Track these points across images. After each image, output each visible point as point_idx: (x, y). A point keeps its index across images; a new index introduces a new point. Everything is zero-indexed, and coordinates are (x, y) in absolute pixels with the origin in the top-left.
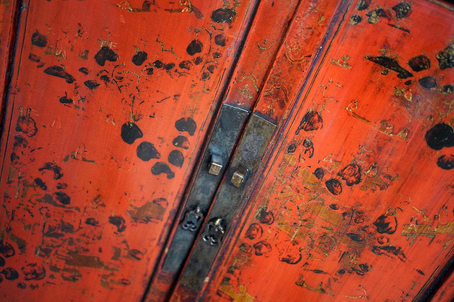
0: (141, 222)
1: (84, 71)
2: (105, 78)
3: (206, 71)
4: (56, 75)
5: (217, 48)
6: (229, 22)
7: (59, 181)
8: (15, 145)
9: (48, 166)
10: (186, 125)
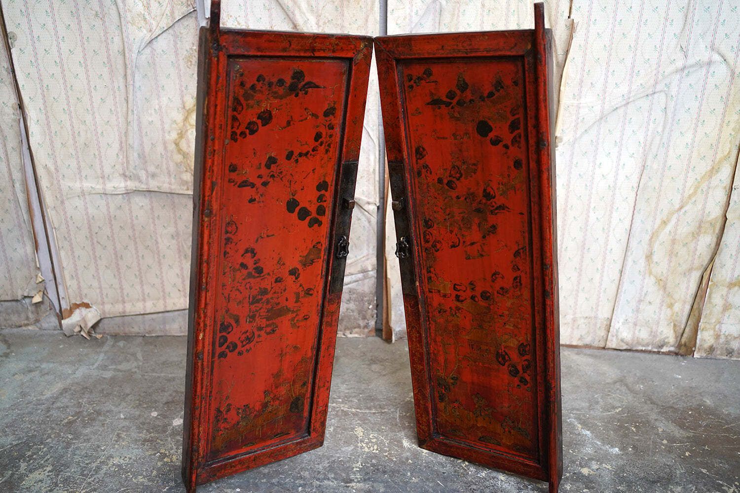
0: (308, 266)
1: (260, 177)
2: (273, 176)
3: (327, 148)
4: (245, 186)
5: (330, 132)
6: (333, 114)
7: (255, 258)
8: (226, 244)
9: (247, 251)
10: (322, 186)
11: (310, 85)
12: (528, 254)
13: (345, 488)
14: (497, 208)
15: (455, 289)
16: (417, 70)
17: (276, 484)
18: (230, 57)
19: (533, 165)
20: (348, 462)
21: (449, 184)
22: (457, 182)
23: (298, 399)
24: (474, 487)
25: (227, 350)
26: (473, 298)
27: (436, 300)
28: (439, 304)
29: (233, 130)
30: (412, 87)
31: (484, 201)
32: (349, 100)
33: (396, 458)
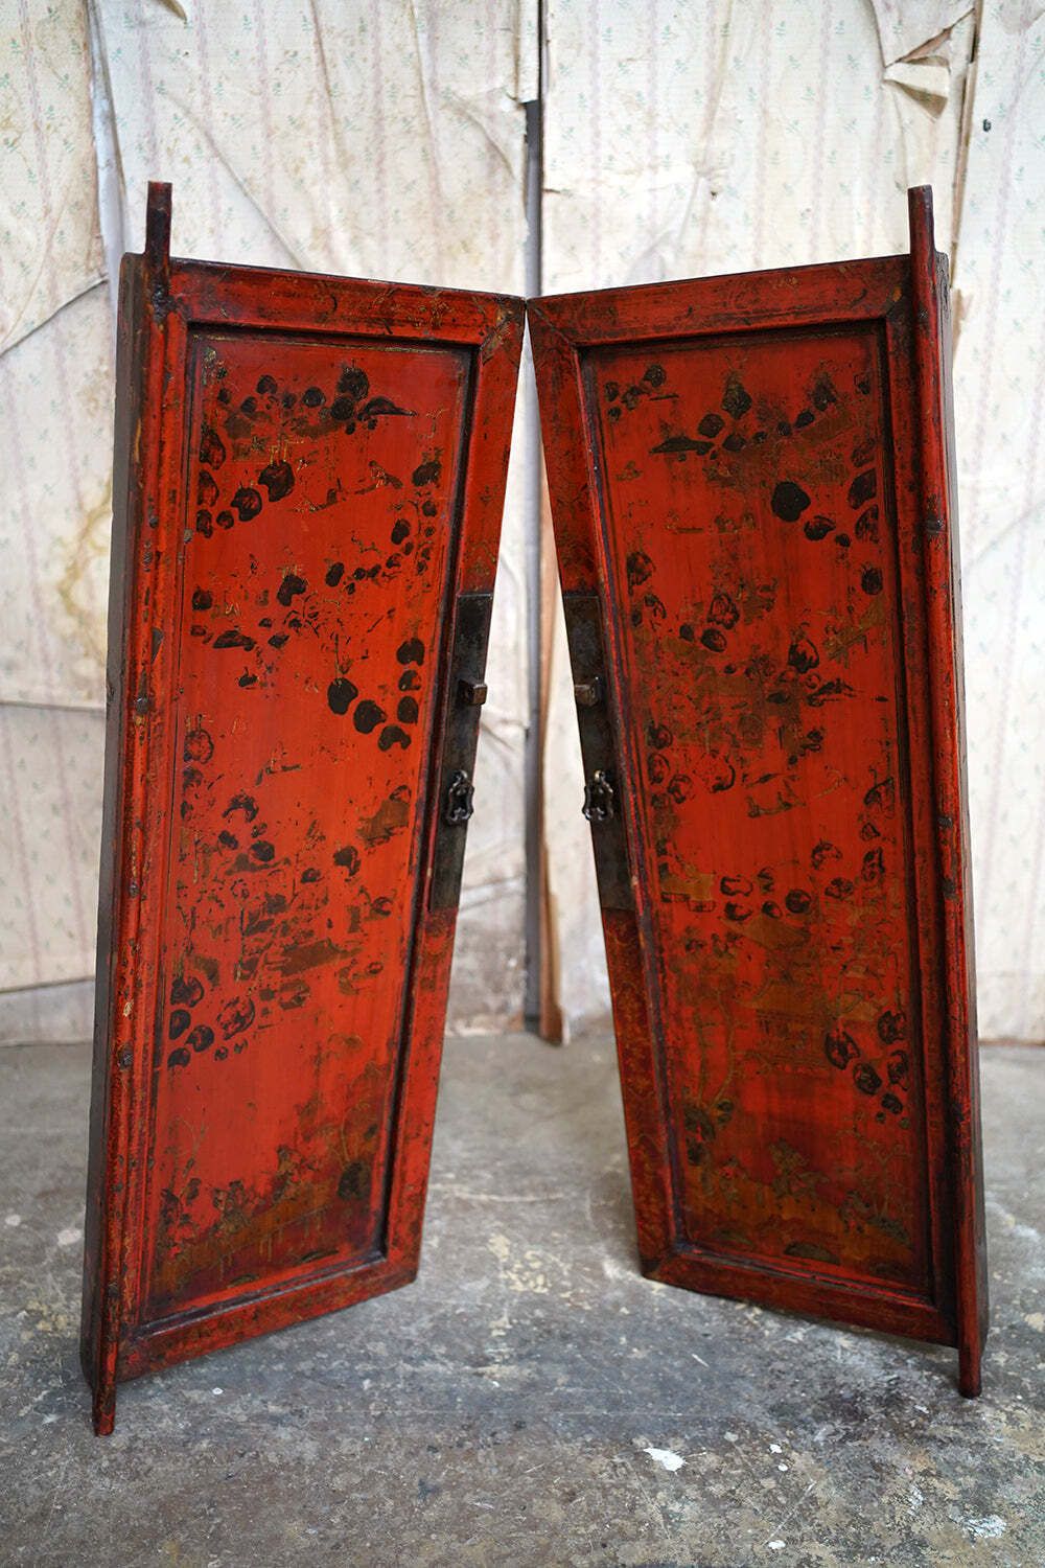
0: (379, 844)
1: (266, 623)
2: (295, 623)
3: (421, 559)
4: (229, 645)
5: (427, 521)
6: (435, 480)
7: (252, 825)
8: (185, 786)
9: (235, 804)
10: (411, 651)
11: (381, 406)
12: (898, 794)
13: (475, 1378)
14: (823, 690)
15: (725, 890)
16: (630, 372)
17: (308, 1373)
18: (194, 327)
19: (909, 579)
20: (478, 1316)
21: (709, 639)
22: (727, 633)
23: (356, 1167)
24: (779, 1365)
25: (190, 1047)
26: (767, 909)
27: (679, 920)
28: (688, 930)
29: (200, 508)
30: (616, 412)
31: (792, 675)
32: (472, 445)
33: (591, 1304)
